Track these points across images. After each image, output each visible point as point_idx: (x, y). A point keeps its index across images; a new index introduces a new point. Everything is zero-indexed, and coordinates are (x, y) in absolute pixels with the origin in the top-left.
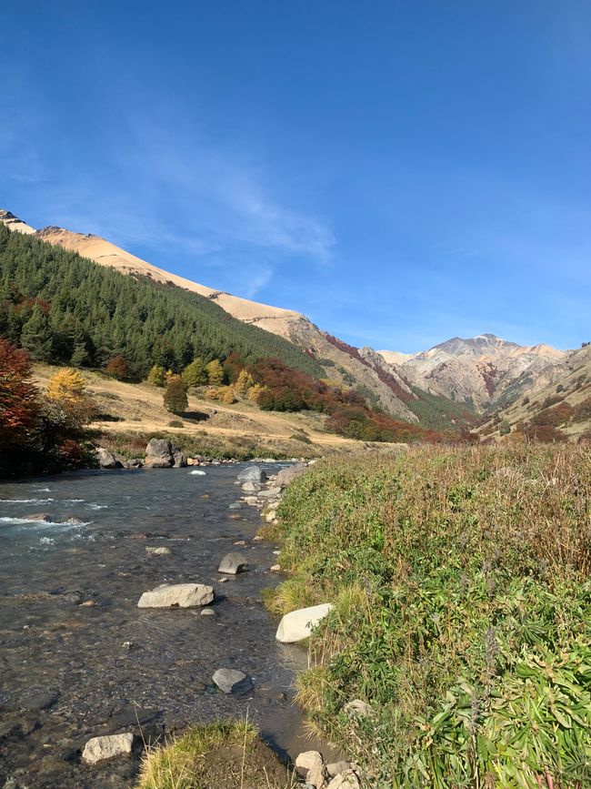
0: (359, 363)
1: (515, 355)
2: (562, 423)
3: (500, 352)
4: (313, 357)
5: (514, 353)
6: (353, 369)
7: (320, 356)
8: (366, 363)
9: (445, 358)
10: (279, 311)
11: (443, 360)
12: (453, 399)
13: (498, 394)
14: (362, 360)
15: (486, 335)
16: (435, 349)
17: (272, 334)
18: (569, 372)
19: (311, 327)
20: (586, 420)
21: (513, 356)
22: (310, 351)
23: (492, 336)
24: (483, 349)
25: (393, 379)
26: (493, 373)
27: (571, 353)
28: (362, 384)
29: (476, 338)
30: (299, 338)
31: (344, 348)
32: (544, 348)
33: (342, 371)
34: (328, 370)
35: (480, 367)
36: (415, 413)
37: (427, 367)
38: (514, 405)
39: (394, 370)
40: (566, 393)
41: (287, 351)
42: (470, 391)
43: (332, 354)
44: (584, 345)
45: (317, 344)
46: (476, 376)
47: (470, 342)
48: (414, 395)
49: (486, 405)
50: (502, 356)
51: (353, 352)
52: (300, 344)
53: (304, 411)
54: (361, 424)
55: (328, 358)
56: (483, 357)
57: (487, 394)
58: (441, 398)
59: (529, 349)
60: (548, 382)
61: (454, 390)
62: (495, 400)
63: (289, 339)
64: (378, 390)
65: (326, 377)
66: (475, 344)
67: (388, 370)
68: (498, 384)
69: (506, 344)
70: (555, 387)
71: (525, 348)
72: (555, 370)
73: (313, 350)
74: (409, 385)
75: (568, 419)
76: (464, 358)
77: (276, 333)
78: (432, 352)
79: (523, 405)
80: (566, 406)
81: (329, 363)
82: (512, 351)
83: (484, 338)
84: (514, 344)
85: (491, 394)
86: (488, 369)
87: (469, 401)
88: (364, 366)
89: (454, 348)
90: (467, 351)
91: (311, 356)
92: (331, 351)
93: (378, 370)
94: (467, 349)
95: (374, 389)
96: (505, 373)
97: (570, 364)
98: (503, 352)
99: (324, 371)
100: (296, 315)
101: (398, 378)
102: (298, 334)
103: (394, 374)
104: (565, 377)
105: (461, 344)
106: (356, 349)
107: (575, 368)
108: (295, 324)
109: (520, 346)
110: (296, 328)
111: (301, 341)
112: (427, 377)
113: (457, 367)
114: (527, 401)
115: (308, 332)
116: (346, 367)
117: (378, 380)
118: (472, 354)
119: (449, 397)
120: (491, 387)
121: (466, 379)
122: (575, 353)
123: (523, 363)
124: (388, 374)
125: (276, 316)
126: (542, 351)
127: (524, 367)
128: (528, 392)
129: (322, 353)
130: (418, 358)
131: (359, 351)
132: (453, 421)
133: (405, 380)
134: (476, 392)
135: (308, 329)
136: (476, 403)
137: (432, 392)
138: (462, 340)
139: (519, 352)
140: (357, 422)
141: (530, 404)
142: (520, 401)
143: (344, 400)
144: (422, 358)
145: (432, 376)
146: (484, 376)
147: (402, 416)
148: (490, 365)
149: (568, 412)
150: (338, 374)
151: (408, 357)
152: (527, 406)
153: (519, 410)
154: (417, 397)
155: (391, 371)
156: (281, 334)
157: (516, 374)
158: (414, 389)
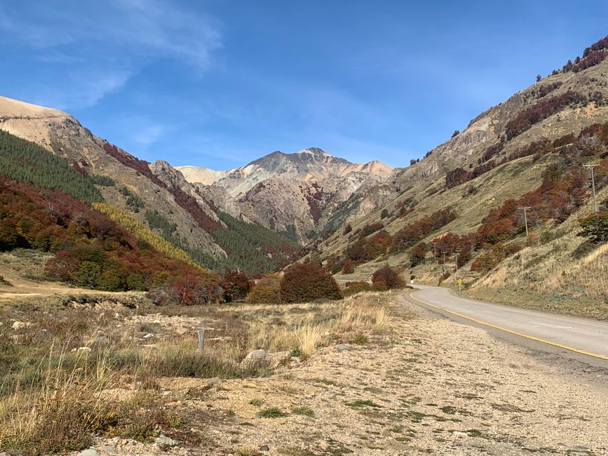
0: (149, 182)
1: (344, 174)
2: (378, 255)
3: (328, 169)
4: (84, 174)
5: (343, 171)
6: (141, 190)
7: (93, 171)
8: (160, 183)
9: (263, 176)
10: (35, 109)
11: (261, 179)
12: (272, 227)
13: (324, 221)
14: (154, 179)
15: (313, 149)
16: (252, 166)
17: (24, 140)
18: (396, 194)
19: (82, 132)
20: (403, 252)
21: (342, 175)
22: (80, 164)
23: (320, 151)
24: (308, 165)
25: (195, 203)
26: (318, 196)
27: (398, 172)
28: (153, 210)
29: (300, 152)
30: (64, 147)
31: (128, 161)
32: (377, 166)
33: (126, 192)
34: (105, 192)
35: (304, 187)
36: (222, 246)
37: (242, 188)
38: (336, 234)
39: (197, 191)
40: (390, 219)
41: (45, 165)
42: (292, 218)
43: (112, 170)
44: (413, 163)
45: (90, 155)
46: (300, 199)
47: (294, 158)
48: (222, 223)
49: (311, 235)
50: (330, 175)
51: (142, 167)
52: (66, 155)
53: (19, 250)
54: (98, 267)
55: (106, 175)
56: (309, 176)
57: (312, 221)
58: (256, 227)
59: (361, 167)
60: (372, 207)
61: (273, 215)
62: (321, 228)
63: (50, 149)
64: (173, 217)
65: (102, 200)
66: (300, 160)
67: (189, 191)
68: (324, 209)
69: (335, 160)
70: (380, 212)
71: (356, 165)
72: (381, 192)
73: (85, 164)
74: (216, 210)
75: (384, 251)
76: (286, 177)
77: (30, 140)
78: (248, 170)
79: (344, 234)
80: (384, 235)
81: (108, 182)
82: (342, 168)
83: (310, 153)
84: (344, 161)
85: (316, 221)
86: (313, 190)
87: (291, 229)
88: (155, 187)
89: (276, 164)
90: (290, 169)
91: (82, 172)
92: (111, 165)
93: (176, 191)
94: (290, 166)
95: (168, 216)
96: (333, 195)
97: (397, 185)
98: (331, 170)
99: (99, 193)
100: (60, 116)
101: (201, 202)
102: (63, 141)
103: (197, 197)
104: (391, 199)
105: (284, 160)
106: (146, 164)
107: (402, 189)
108: (60, 127)
109: (349, 163)
110: (59, 133)
111: (68, 151)
112: (240, 201)
113: (276, 188)
114: (349, 229)
115: (77, 139)
116: (131, 188)
117: (174, 204)
118: (296, 172)
119: (266, 225)
120: (316, 212)
121: (288, 203)
122: (403, 171)
123: (352, 184)
124: (189, 197)
125: (31, 116)
126: (374, 169)
127: (354, 188)
128: (351, 219)
129: (97, 167)
130: (232, 176)
131: (150, 166)
132: (270, 255)
133: (211, 204)
134: (299, 219)
135: (78, 135)
136: (299, 233)
137: (245, 219)
138: (284, 154)
139: (349, 171)
140: (93, 264)
141: (352, 233)
142: (342, 229)
143: (93, 233)
144: (237, 176)
145: (247, 198)
146: (309, 199)
147: (205, 251)
148: (315, 185)
149: (385, 242)
150: (120, 196)
151: (219, 174)
152: (348, 235)
153: (339, 240)
154: (226, 226)
155: (193, 193)
156: (38, 141)
157: (345, 196)
158: (223, 216)
